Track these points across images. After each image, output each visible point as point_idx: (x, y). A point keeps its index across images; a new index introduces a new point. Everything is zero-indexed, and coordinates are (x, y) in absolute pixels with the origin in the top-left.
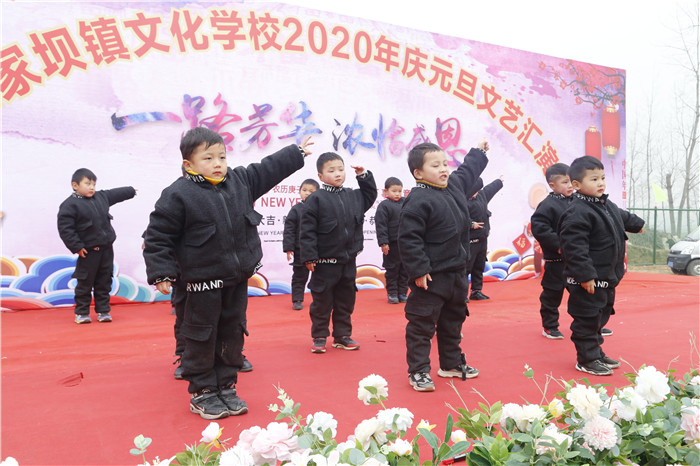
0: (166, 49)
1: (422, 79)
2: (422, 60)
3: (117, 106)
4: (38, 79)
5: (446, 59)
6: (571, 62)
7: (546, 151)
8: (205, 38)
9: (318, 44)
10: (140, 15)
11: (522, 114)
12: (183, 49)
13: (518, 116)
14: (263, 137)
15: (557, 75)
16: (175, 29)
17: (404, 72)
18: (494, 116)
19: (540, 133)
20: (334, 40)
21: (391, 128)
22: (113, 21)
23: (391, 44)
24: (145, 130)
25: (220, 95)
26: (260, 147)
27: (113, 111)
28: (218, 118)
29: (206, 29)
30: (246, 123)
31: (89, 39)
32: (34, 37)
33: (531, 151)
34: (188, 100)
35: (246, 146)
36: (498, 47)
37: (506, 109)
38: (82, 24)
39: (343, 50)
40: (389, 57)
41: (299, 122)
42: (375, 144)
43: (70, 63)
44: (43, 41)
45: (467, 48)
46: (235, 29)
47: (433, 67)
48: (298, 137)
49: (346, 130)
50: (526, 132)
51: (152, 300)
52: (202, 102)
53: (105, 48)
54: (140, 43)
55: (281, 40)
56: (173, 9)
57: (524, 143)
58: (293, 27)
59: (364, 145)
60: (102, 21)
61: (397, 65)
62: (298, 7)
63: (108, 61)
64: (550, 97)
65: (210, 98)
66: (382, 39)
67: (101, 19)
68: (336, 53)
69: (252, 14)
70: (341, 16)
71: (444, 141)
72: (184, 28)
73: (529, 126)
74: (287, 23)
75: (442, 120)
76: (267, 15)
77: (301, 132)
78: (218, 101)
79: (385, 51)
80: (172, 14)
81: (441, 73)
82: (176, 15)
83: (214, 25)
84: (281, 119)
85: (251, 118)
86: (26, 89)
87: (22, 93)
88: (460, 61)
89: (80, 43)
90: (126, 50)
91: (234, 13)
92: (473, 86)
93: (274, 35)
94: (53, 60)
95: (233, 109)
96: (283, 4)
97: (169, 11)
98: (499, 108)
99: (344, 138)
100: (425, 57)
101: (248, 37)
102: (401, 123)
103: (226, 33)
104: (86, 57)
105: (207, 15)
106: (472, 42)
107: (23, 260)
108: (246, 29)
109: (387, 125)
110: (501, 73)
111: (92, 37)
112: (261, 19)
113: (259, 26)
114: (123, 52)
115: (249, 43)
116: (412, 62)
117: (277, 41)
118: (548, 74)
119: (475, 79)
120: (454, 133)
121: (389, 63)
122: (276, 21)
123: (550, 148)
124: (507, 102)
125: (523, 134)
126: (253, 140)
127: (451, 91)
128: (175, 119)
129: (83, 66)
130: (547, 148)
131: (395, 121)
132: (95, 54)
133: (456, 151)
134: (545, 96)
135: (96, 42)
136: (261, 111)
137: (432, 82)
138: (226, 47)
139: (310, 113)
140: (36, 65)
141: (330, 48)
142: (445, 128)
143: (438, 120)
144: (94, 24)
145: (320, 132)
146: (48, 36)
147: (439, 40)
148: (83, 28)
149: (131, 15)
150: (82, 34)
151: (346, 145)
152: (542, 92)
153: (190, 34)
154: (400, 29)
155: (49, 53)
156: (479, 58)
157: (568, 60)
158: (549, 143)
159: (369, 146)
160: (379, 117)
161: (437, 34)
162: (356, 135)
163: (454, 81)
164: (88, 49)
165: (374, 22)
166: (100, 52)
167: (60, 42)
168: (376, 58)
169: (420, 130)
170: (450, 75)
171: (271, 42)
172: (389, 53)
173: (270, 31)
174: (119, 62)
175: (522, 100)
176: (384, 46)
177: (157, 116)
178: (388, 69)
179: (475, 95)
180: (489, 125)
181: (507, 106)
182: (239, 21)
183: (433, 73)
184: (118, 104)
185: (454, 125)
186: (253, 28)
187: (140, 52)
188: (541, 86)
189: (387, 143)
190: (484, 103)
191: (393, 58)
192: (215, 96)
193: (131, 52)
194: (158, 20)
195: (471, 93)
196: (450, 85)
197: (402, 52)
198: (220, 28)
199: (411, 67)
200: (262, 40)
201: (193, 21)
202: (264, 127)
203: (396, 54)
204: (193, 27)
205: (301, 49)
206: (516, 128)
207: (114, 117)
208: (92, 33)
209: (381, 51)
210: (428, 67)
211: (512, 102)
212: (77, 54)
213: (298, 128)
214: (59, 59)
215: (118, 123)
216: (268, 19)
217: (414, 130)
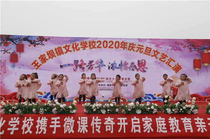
0: (71, 51)
1: (134, 51)
2: (134, 46)
3: (61, 64)
4: (47, 60)
5: (142, 45)
6: (188, 40)
7: (177, 66)
8: (79, 48)
9: (105, 46)
10: (66, 45)
11: (167, 57)
12: (74, 51)
13: (166, 57)
14: (91, 67)
15: (182, 44)
16: (73, 47)
17: (128, 49)
18: (157, 58)
19: (174, 61)
20: (109, 44)
21: (124, 63)
22: (61, 47)
23: (125, 43)
24: (66, 67)
25: (82, 59)
26: (90, 70)
27: (60, 64)
28: (81, 64)
29: (79, 46)
30: (87, 65)
31: (56, 51)
32: (47, 52)
33: (171, 66)
34: (75, 61)
35: (87, 70)
36: (160, 39)
37: (161, 56)
38: (55, 48)
39: (112, 46)
40: (124, 46)
41: (100, 64)
42: (120, 67)
43: (53, 56)
44: (49, 53)
45: (149, 41)
46: (86, 45)
47: (137, 47)
48: (100, 67)
49: (112, 65)
50: (169, 62)
51: (68, 101)
52: (78, 61)
53: (59, 52)
54: (66, 51)
55: (96, 46)
56: (73, 43)
57: (168, 64)
58: (99, 43)
59: (117, 68)
60: (59, 48)
61: (126, 48)
62: (101, 38)
63: (60, 55)
64: (179, 51)
65: (79, 60)
66: (123, 42)
67: (59, 47)
68: (110, 47)
69: (90, 41)
70: (111, 38)
71: (140, 65)
72: (75, 46)
73: (170, 60)
74: (98, 42)
75: (140, 60)
76: (93, 41)
77: (100, 66)
78: (81, 61)
79: (123, 45)
80: (72, 44)
81: (140, 49)
82: (73, 44)
83: (81, 45)
84: (95, 63)
85: (88, 64)
86: (46, 62)
87: (45, 62)
88: (146, 45)
89: (55, 52)
90: (63, 52)
91: (86, 42)
92: (150, 51)
93: (95, 45)
94: (50, 56)
95: (85, 62)
96: (97, 38)
97: (72, 43)
98: (159, 56)
99: (111, 66)
100: (135, 45)
101: (88, 46)
102: (127, 62)
103: (84, 46)
104: (56, 55)
105: (79, 43)
106: (151, 39)
107: (44, 92)
108: (88, 45)
109: (123, 62)
110: (160, 46)
111: (57, 51)
112: (92, 42)
113: (91, 44)
114: (63, 53)
115: (88, 48)
116: (131, 47)
117: (95, 47)
118: (179, 44)
119: (151, 49)
120: (143, 63)
121: (124, 48)
122: (95, 42)
123: (179, 65)
124: (162, 54)
125: (168, 62)
126: (89, 68)
127: (143, 53)
128: (72, 65)
129: (55, 56)
130: (177, 65)
131: (125, 62)
132: (57, 54)
133: (144, 68)
134: (177, 51)
135: (58, 52)
136: (91, 62)
137: (137, 51)
138: (83, 49)
139: (103, 61)
140: (47, 57)
141: (108, 46)
142: (141, 62)
143: (138, 60)
144: (57, 48)
145: (105, 65)
146: (49, 52)
147: (140, 40)
148: (56, 49)
149: (64, 45)
150: (55, 50)
151: (111, 68)
152: (175, 50)
153: (76, 48)
154: (128, 39)
155: (50, 55)
156: (153, 43)
157: (187, 39)
158: (178, 64)
159: (118, 68)
160: (121, 61)
161: (139, 39)
162: (114, 65)
163: (144, 50)
164: (56, 53)
165: (120, 38)
166: (58, 53)
167: (51, 53)
168: (120, 47)
169: (133, 63)
170: (143, 49)
171: (94, 47)
172: (124, 45)
173: (94, 44)
174: (62, 55)
175: (168, 53)
176: (123, 44)
177: (69, 65)
178: (124, 49)
179: (151, 53)
180: (155, 60)
181: (162, 55)
182: (87, 43)
183: (137, 49)
184: (61, 63)
185: (143, 61)
186: (90, 44)
187: (66, 53)
188: (175, 48)
189: (123, 67)
190: (154, 55)
191: (125, 47)
192: (81, 60)
193: (64, 53)
194: (70, 46)
195: (150, 53)
196: (142, 51)
197: (128, 45)
198: (82, 45)
199: (131, 48)
200: (92, 47)
201: (77, 45)
202: (91, 65)
203: (126, 45)
204: (76, 46)
205: (101, 47)
206: (165, 60)
207: (60, 65)
208: (57, 50)
209: (122, 45)
210: (136, 47)
211: (164, 54)
212: (54, 54)
213: (100, 65)
214: (51, 56)
215: (61, 66)
216: (93, 42)
217: (131, 63)
